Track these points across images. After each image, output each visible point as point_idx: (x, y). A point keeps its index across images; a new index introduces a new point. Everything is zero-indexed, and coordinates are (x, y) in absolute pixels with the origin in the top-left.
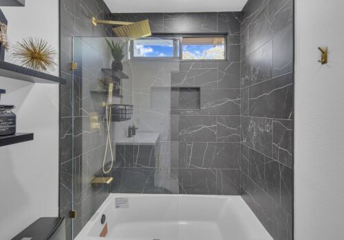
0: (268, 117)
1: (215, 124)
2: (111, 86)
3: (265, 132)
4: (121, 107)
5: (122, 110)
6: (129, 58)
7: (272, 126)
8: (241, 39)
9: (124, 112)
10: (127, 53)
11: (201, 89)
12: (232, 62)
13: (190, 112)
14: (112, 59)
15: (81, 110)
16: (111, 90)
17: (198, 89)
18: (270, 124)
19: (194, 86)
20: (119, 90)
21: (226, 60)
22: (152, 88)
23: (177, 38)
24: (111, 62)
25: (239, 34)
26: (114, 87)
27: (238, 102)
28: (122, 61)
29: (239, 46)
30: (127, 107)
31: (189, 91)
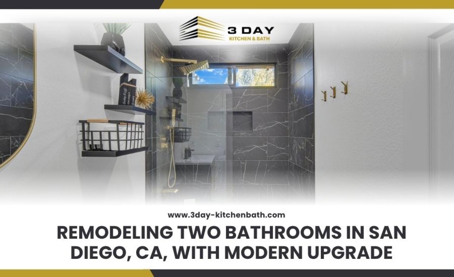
0: (303, 137)
1: (266, 144)
2: (174, 111)
3: (302, 149)
4: (181, 130)
5: (183, 132)
6: (188, 86)
7: (305, 144)
8: (288, 68)
9: (184, 134)
10: (186, 81)
11: (253, 113)
12: (281, 89)
13: (243, 134)
14: (173, 87)
15: (156, 133)
16: (174, 115)
17: (250, 113)
18: (304, 142)
19: (247, 110)
20: (180, 115)
21: (275, 87)
22: (209, 112)
23: (231, 67)
24: (172, 90)
25: (287, 63)
26: (176, 112)
27: (287, 124)
28: (182, 88)
29: (287, 74)
30: (187, 130)
31: (243, 114)
